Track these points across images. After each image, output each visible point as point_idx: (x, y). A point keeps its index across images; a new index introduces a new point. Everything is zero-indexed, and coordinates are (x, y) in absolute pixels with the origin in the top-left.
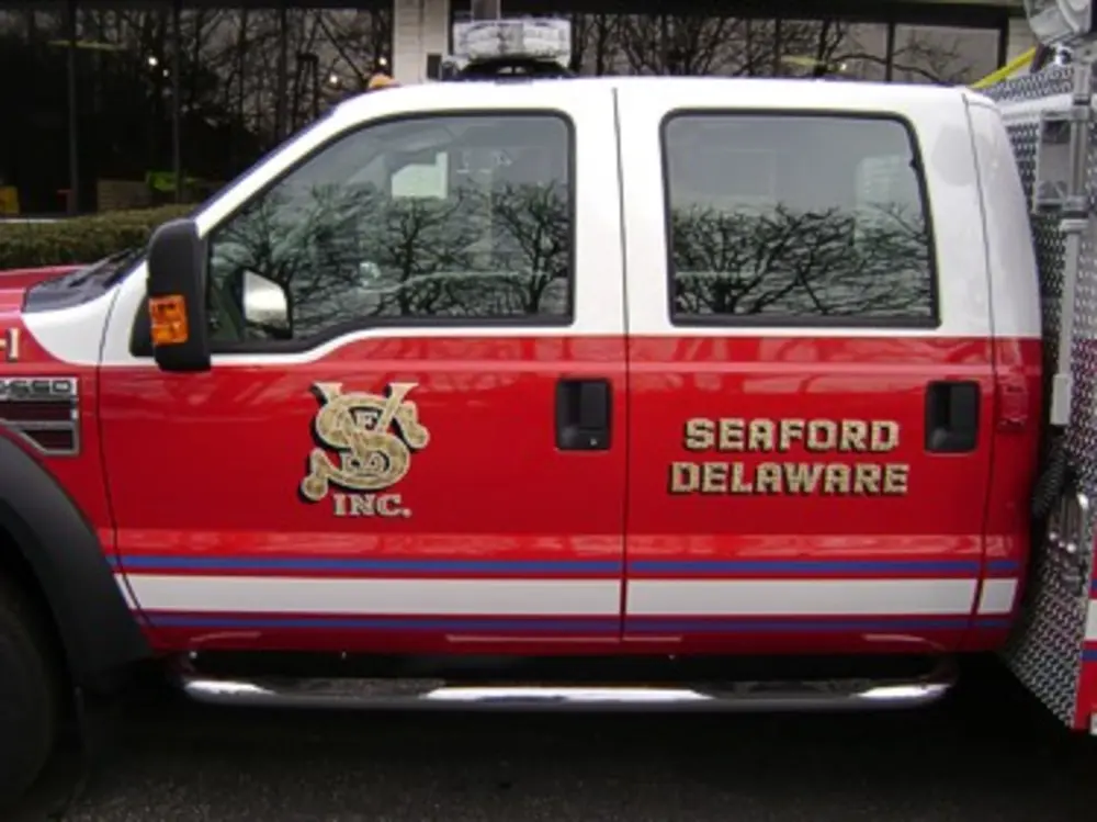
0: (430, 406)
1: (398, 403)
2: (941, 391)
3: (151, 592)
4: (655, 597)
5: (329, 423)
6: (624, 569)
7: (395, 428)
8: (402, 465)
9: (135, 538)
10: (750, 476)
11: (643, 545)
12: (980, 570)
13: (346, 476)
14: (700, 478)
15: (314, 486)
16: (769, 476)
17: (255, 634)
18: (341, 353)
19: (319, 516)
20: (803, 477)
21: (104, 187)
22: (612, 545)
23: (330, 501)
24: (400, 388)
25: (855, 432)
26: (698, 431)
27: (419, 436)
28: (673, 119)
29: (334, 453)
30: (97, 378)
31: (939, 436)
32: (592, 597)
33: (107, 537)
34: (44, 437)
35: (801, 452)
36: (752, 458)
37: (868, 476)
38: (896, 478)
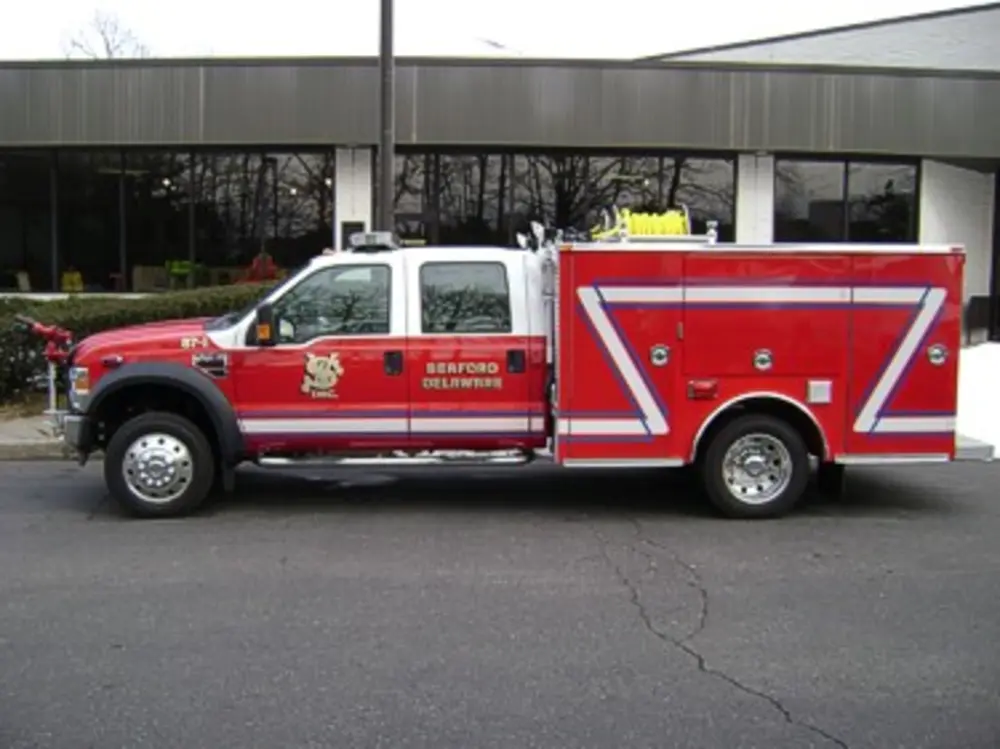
0: (344, 362)
1: (333, 360)
2: (512, 354)
3: (250, 426)
4: (421, 425)
5: (311, 368)
6: (408, 415)
7: (332, 368)
8: (334, 381)
9: (245, 407)
10: (449, 382)
11: (415, 406)
12: (530, 414)
13: (316, 384)
14: (434, 383)
15: (306, 388)
16: (455, 382)
17: (282, 444)
18: (317, 344)
19: (306, 398)
20: (466, 383)
21: (138, 272)
22: (403, 406)
23: (310, 394)
24: (334, 356)
25: (482, 367)
26: (431, 368)
27: (340, 371)
28: (425, 267)
29: (312, 377)
30: (235, 355)
31: (511, 368)
32: (397, 425)
33: (236, 408)
34: (215, 373)
35: (465, 374)
36: (449, 376)
37: (488, 382)
38: (498, 383)
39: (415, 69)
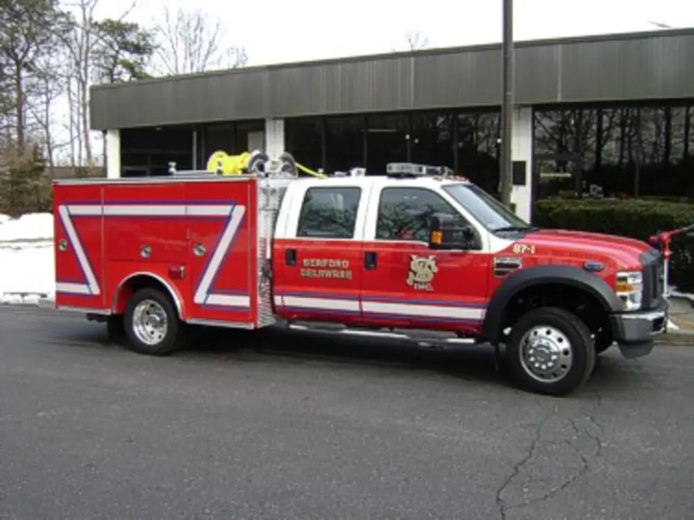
39: (560, 47)
